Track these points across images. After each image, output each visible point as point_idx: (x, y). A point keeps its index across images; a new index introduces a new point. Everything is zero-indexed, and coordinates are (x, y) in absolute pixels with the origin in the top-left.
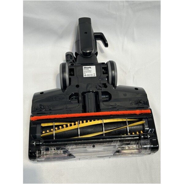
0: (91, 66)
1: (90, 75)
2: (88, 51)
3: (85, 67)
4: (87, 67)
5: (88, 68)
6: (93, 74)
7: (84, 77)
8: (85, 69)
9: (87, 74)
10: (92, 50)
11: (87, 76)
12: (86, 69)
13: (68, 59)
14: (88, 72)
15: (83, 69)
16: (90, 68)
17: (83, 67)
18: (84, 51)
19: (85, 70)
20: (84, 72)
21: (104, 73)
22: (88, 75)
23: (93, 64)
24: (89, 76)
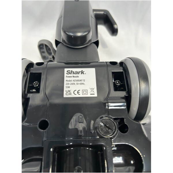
0: (84, 69)
1: (81, 92)
2: (79, 34)
3: (70, 69)
4: (74, 70)
5: (77, 73)
6: (89, 91)
7: (65, 96)
8: (70, 75)
9: (72, 88)
10: (89, 32)
11: (73, 96)
12: (72, 75)
13: (44, 54)
14: (76, 82)
15: (65, 75)
16: (82, 72)
17: (66, 70)
18: (71, 34)
19: (69, 79)
20: (65, 82)
21: (116, 89)
22: (76, 92)
23: (89, 63)
24: (78, 96)
